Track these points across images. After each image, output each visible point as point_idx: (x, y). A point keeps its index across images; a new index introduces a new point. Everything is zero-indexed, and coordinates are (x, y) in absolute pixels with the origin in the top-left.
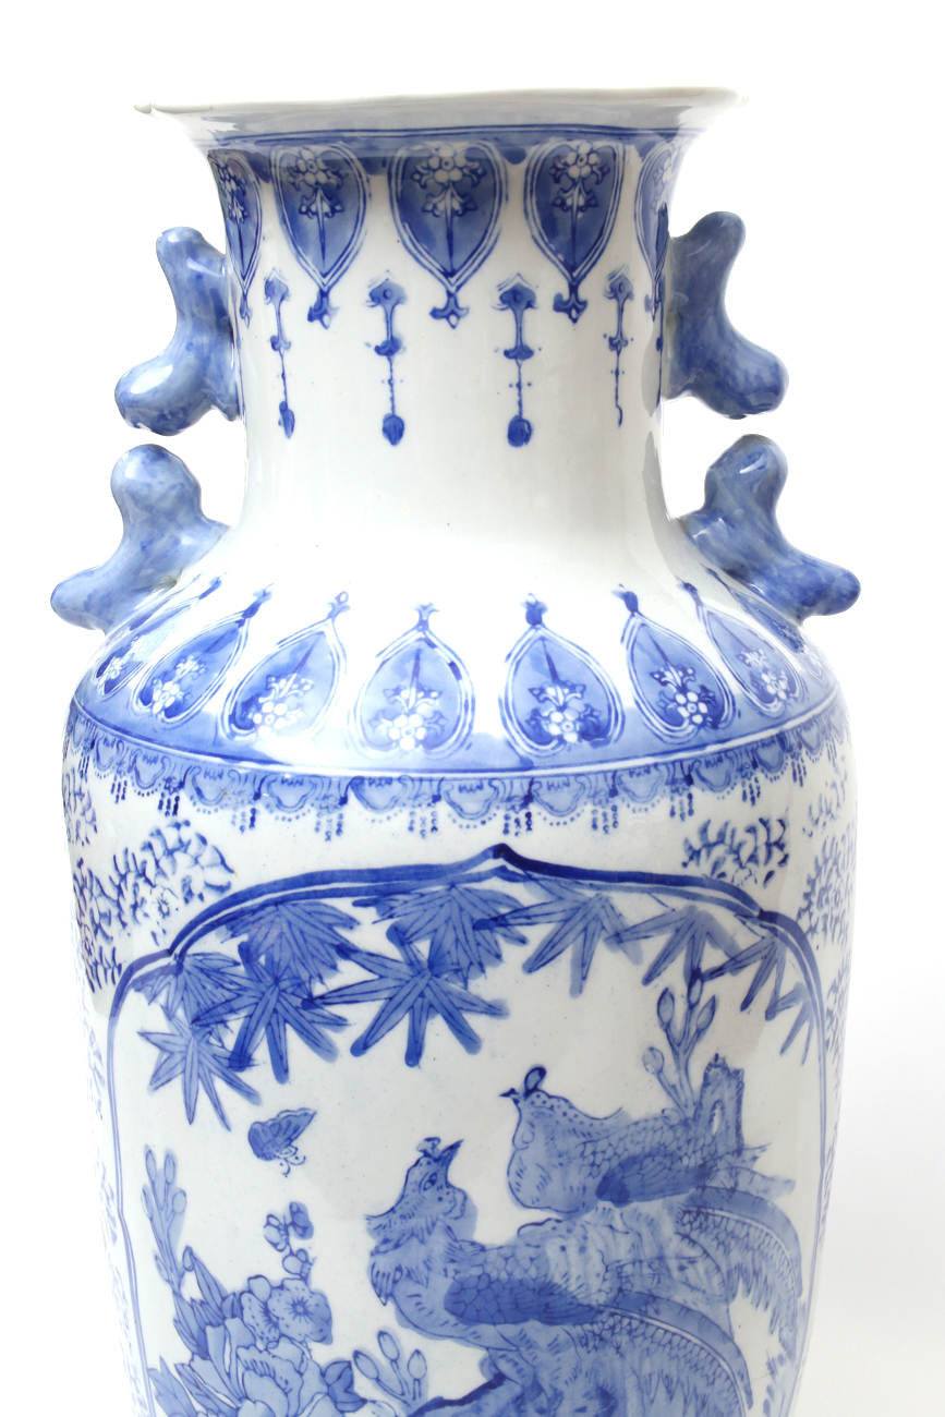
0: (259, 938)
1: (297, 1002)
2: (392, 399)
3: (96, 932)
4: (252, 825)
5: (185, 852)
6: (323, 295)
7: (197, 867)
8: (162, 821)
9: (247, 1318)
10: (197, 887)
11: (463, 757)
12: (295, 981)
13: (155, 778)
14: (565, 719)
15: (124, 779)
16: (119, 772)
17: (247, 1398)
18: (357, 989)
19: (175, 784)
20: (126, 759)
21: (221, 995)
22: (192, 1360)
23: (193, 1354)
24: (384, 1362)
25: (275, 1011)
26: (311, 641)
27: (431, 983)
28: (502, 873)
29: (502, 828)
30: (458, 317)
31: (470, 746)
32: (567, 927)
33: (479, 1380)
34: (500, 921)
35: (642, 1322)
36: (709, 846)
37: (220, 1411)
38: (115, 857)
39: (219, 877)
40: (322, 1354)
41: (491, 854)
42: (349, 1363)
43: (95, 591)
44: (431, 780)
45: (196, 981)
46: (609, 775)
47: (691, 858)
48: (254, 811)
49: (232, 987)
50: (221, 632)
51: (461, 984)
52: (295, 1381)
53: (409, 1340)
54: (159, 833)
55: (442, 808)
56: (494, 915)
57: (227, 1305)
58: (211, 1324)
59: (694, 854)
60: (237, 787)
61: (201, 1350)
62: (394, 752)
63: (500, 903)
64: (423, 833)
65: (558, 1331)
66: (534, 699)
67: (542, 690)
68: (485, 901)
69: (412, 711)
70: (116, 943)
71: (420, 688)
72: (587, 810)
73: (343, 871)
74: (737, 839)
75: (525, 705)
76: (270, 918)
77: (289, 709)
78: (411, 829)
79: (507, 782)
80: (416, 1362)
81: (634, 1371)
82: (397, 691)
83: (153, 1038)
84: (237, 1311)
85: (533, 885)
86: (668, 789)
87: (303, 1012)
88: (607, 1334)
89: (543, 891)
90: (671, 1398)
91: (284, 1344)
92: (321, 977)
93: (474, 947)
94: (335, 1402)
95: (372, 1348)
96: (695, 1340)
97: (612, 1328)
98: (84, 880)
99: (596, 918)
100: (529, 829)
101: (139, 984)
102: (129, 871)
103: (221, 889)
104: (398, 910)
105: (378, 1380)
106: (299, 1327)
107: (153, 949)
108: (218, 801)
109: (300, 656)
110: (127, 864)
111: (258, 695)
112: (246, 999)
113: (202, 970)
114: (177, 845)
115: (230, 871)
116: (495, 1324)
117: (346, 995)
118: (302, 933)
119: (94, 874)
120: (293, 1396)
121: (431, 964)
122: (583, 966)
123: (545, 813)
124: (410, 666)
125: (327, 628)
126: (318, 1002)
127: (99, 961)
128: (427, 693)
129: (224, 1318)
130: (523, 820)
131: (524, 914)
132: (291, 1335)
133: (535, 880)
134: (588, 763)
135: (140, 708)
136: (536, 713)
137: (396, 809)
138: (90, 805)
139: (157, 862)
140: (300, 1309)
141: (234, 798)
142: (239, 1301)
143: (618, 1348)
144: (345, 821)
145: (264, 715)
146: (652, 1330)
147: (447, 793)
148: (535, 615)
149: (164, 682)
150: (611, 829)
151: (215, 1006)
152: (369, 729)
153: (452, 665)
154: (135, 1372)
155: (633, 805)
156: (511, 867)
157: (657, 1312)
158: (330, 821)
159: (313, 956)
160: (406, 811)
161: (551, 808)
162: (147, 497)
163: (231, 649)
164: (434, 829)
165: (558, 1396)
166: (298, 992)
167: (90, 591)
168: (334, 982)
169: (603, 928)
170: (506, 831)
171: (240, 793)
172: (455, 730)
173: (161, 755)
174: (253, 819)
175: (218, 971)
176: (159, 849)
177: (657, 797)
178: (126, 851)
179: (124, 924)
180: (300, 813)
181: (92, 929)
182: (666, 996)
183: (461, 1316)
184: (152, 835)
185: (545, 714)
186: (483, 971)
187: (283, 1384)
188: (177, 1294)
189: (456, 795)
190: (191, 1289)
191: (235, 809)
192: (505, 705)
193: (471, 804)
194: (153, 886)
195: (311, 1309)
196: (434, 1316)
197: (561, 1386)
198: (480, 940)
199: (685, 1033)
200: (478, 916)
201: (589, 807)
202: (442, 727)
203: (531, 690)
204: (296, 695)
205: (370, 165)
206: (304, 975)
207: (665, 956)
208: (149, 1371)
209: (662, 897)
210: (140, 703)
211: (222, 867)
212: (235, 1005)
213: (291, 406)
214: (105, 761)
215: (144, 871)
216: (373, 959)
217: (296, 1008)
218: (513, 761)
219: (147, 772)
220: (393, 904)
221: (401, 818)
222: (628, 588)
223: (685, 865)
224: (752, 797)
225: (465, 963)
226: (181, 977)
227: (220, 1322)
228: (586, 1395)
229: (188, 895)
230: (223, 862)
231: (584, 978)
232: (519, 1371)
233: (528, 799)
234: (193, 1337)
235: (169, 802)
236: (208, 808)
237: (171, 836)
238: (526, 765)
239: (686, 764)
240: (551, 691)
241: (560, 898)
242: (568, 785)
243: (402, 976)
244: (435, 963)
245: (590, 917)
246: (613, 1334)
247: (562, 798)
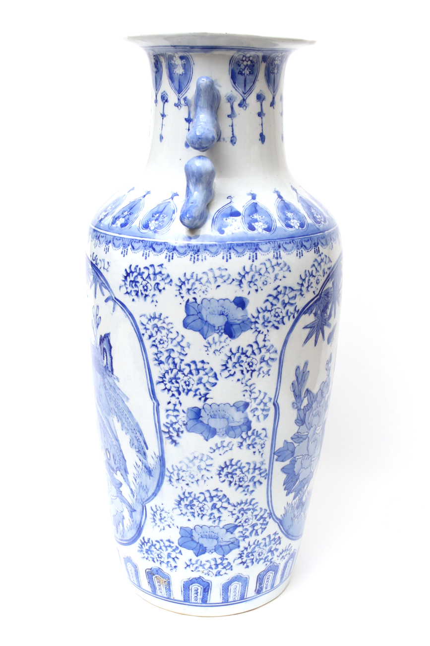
7: (326, 265)
13: (311, 245)
15: (301, 250)
16: (297, 249)
19: (316, 244)
20: (299, 244)
21: (329, 299)
22: (299, 429)
38: (300, 275)
39: (329, 265)
45: (323, 299)
54: (316, 260)
58: (308, 410)
61: (303, 423)
70: (298, 303)
77: (320, 216)
101: (306, 312)
103: (330, 268)
107: (313, 296)
108: (326, 244)
110: (306, 275)
113: (325, 295)
114: (321, 261)
119: (288, 286)
129: (313, 404)
138: (285, 265)
139: (316, 269)
145: (319, 219)
149: (289, 220)
151: (327, 304)
171: (329, 240)
173: (309, 238)
174: (332, 246)
175: (328, 293)
176: (316, 264)
178: (305, 271)
179: (302, 295)
184: (314, 262)
191: (329, 244)
194: (316, 277)
213: (264, 134)
214: (289, 248)
215: (312, 274)
219: (307, 244)
226: (320, 300)
227: (311, 406)
229: (324, 274)
230: (330, 260)
234: (301, 420)
235: (317, 250)
236: (325, 247)
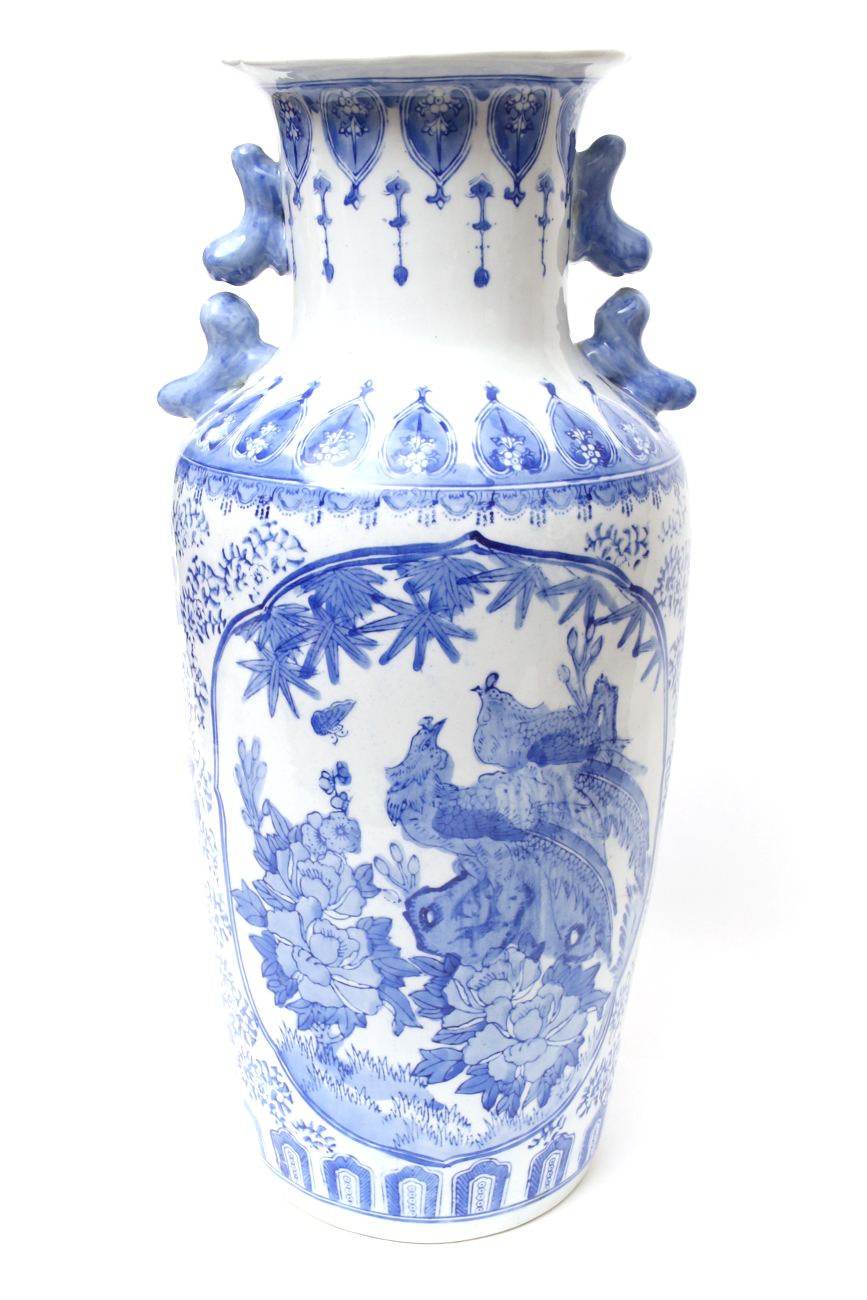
0: (322, 592)
1: (346, 632)
2: (400, 256)
3: (206, 602)
4: (319, 521)
5: (274, 541)
6: (355, 187)
7: (282, 550)
8: (258, 523)
9: (305, 840)
10: (282, 562)
11: (451, 477)
12: (345, 618)
13: (253, 496)
14: (513, 456)
15: (230, 499)
16: (226, 496)
17: (303, 895)
18: (384, 622)
19: (267, 498)
21: (296, 630)
22: (266, 876)
23: (267, 871)
24: (393, 863)
25: (331, 638)
26: (350, 410)
27: (431, 618)
28: (475, 549)
29: (476, 521)
30: (444, 202)
31: (455, 471)
32: (514, 584)
33: (451, 875)
34: (473, 579)
35: (552, 843)
36: (601, 539)
37: (283, 907)
38: (223, 551)
39: (296, 555)
40: (354, 861)
41: (469, 537)
42: (371, 865)
43: (189, 391)
44: (432, 491)
45: (279, 622)
46: (541, 491)
47: (590, 546)
48: (319, 513)
49: (303, 625)
50: (289, 407)
51: (449, 619)
52: (335, 879)
53: (409, 848)
54: (256, 530)
55: (439, 508)
56: (470, 575)
57: (292, 834)
58: (280, 849)
59: (592, 544)
60: (308, 498)
61: (272, 868)
62: (408, 475)
63: (474, 568)
64: (427, 523)
65: (501, 845)
66: (494, 444)
67: (499, 439)
68: (464, 566)
69: (419, 450)
70: (222, 606)
71: (423, 437)
72: (527, 512)
73: (377, 548)
74: (618, 537)
75: (489, 448)
76: (330, 579)
77: (340, 450)
78: (420, 521)
79: (479, 493)
80: (413, 863)
81: (546, 876)
82: (408, 439)
83: (248, 664)
84: (299, 836)
85: (494, 556)
86: (577, 501)
87: (350, 638)
88: (530, 849)
89: (500, 561)
90: (568, 897)
91: (330, 856)
92: (361, 615)
93: (457, 596)
94: (361, 892)
95: (386, 854)
96: (583, 860)
97: (534, 845)
98: (198, 570)
99: (532, 580)
100: (492, 522)
101: (239, 630)
102: (233, 557)
103: (298, 562)
104: (411, 572)
105: (389, 875)
106: (339, 843)
107: (250, 605)
108: (296, 507)
109: (344, 419)
110: (233, 553)
111: (319, 443)
112: (313, 632)
113: (284, 616)
114: (269, 537)
115: (304, 551)
116: (462, 838)
117: (378, 626)
118: (350, 587)
119: (207, 564)
120: (333, 890)
121: (431, 606)
122: (523, 609)
123: (502, 513)
124: (415, 424)
125: (360, 402)
126: (359, 631)
127: (208, 620)
128: (427, 440)
129: (290, 843)
130: (488, 516)
131: (489, 576)
132: (333, 849)
133: (495, 554)
134: (528, 483)
135: (238, 455)
136: (495, 453)
137: (410, 509)
138: (204, 519)
139: (254, 549)
140: (341, 832)
141: (306, 506)
142: (301, 830)
143: (537, 859)
144: (378, 518)
145: (324, 454)
146: (557, 850)
147: (442, 499)
148: (492, 394)
149: (253, 439)
150: (542, 524)
151: (292, 638)
152: (392, 462)
153: (442, 424)
154: (220, 898)
155: (555, 510)
156: (481, 546)
157: (561, 838)
158: (368, 517)
159: (357, 602)
160: (417, 510)
161: (506, 511)
162: (227, 326)
163: (297, 416)
164: (434, 521)
165: (499, 888)
166: (347, 625)
167: (185, 391)
168: (369, 618)
169: (536, 586)
170: (478, 523)
171: (310, 502)
172: (445, 461)
173: (256, 483)
174: (319, 518)
175: (294, 615)
176: (255, 540)
177: (570, 506)
178: (232, 545)
179: (229, 593)
180: (349, 512)
181: (203, 601)
182: (572, 632)
183: (442, 833)
184: (251, 532)
185: (501, 453)
186: (462, 611)
187: (327, 883)
188: (257, 833)
189: (447, 501)
190: (267, 828)
191: (307, 512)
192: (476, 447)
193: (457, 506)
194: (251, 565)
195: (348, 831)
196: (425, 833)
197: (502, 882)
198: (461, 591)
199: (584, 657)
200: (460, 576)
201: (529, 510)
202: (438, 460)
203: (492, 439)
204: (344, 442)
205: (388, 102)
206: (351, 614)
207: (573, 607)
208: (232, 893)
209: (573, 569)
210: (238, 452)
211: (299, 549)
212: (305, 636)
213: (331, 261)
214: (213, 490)
215: (245, 556)
216: (395, 603)
217: (345, 636)
218: (482, 481)
219: (246, 493)
220: (407, 568)
221: (413, 514)
222: (550, 380)
223: (586, 550)
224: (627, 511)
225: (451, 606)
226: (269, 622)
227: (287, 846)
228: (517, 888)
229: (276, 568)
230: (299, 545)
231: (523, 617)
232: (476, 870)
233: (492, 504)
234: (267, 860)
235: (262, 510)
236: (289, 513)
237: (264, 532)
238: (490, 483)
239: (587, 487)
240: (504, 440)
241: (510, 566)
242: (515, 496)
243: (413, 613)
244: (433, 605)
245: (528, 578)
246: (534, 849)
247: (513, 504)
